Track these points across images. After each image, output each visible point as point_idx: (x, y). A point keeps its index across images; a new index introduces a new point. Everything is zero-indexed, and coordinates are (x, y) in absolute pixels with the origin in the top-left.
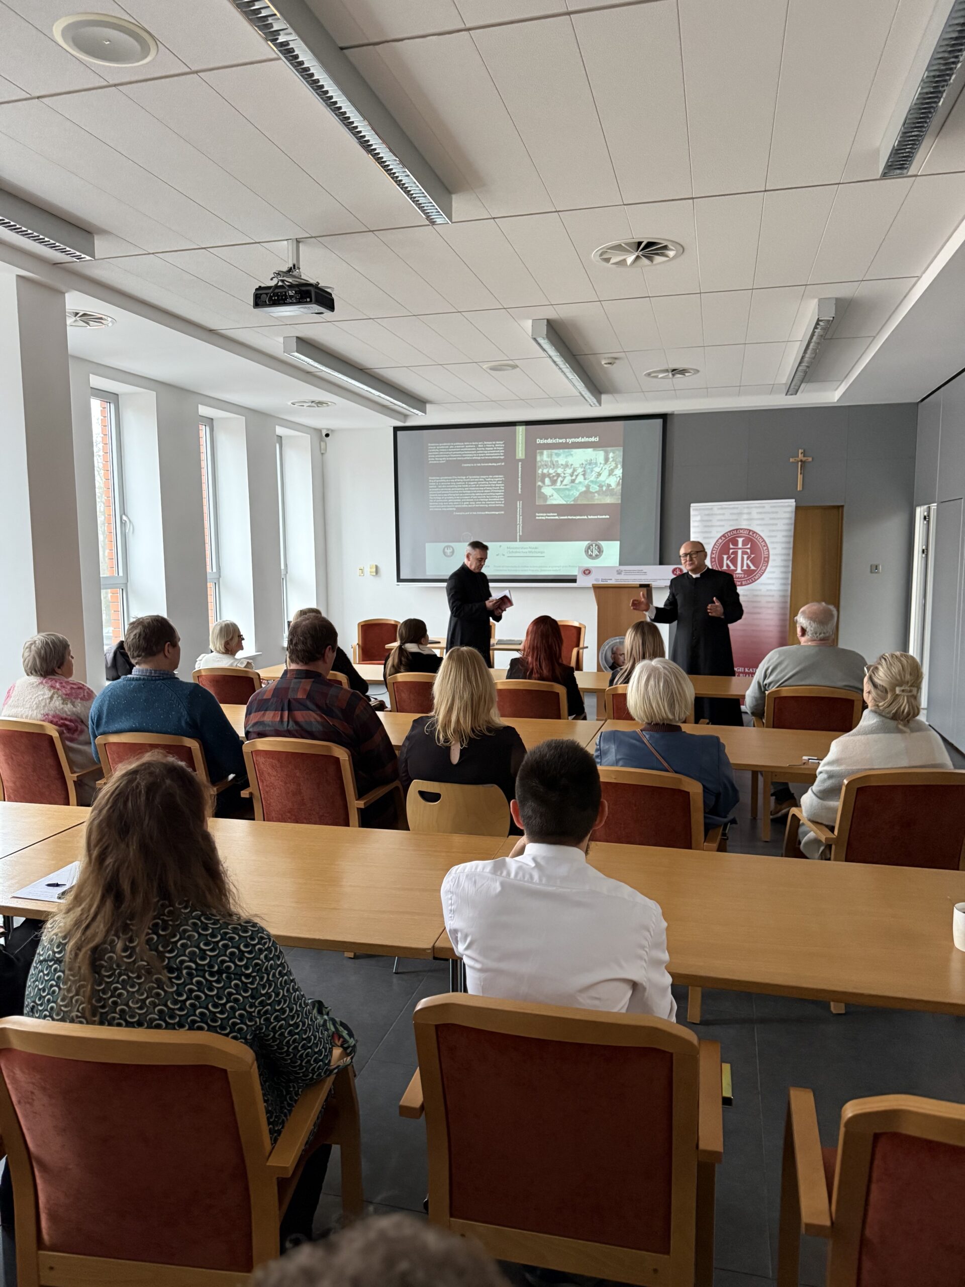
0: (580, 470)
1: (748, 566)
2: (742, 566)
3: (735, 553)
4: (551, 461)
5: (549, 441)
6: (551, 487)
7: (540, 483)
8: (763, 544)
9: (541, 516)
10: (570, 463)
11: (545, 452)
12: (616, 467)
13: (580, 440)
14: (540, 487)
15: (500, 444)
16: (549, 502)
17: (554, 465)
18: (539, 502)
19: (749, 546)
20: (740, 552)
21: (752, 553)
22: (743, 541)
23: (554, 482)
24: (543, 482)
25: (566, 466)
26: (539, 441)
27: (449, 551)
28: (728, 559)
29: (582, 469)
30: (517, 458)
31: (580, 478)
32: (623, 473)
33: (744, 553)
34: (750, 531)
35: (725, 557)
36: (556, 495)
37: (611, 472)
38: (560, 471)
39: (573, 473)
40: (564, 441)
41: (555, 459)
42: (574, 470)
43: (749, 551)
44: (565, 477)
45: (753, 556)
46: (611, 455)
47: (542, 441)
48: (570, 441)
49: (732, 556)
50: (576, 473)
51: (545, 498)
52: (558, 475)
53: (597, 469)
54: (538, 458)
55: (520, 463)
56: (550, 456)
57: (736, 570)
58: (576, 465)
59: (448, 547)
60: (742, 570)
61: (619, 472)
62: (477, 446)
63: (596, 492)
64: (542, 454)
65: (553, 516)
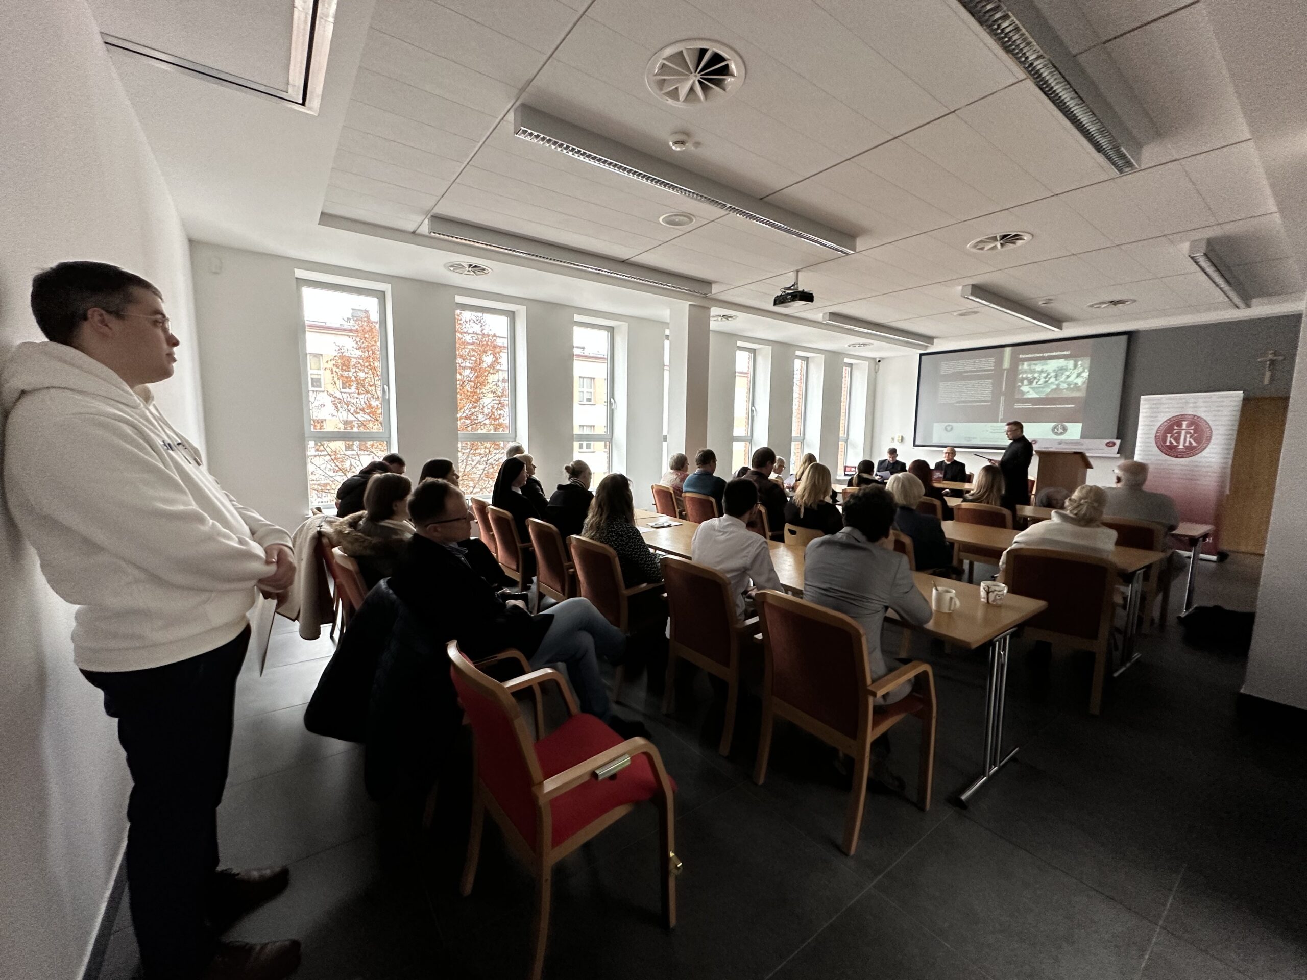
0: (1053, 374)
1: (1190, 443)
2: (1185, 442)
3: (1179, 433)
4: (1030, 369)
5: (1030, 356)
6: (1028, 387)
7: (1020, 384)
8: (1207, 426)
9: (1018, 406)
10: (1044, 370)
11: (1026, 363)
12: (1083, 371)
13: (1054, 354)
14: (1020, 387)
15: (992, 360)
16: (1025, 396)
17: (1034, 372)
18: (1017, 396)
19: (1192, 428)
20: (1183, 432)
21: (1195, 433)
22: (1187, 424)
23: (1030, 382)
24: (1022, 383)
25: (1042, 372)
26: (1021, 356)
27: (949, 428)
28: (1171, 437)
29: (1055, 373)
30: (1004, 368)
31: (1053, 380)
32: (1089, 375)
33: (1187, 433)
34: (1195, 416)
35: (1169, 435)
36: (1031, 391)
37: (1078, 375)
38: (1036, 375)
39: (1047, 376)
40: (1041, 355)
41: (1033, 367)
42: (1048, 374)
43: (1192, 431)
44: (1039, 380)
45: (1196, 435)
46: (1080, 363)
47: (1024, 356)
48: (1046, 355)
49: (1176, 435)
50: (1049, 376)
51: (1023, 393)
52: (1035, 378)
53: (1067, 373)
54: (1020, 368)
55: (1006, 371)
56: (1029, 365)
57: (1178, 446)
58: (1050, 370)
59: (949, 425)
60: (1184, 446)
61: (1086, 374)
62: (975, 362)
63: (1065, 389)
64: (1023, 364)
65: (1028, 406)
